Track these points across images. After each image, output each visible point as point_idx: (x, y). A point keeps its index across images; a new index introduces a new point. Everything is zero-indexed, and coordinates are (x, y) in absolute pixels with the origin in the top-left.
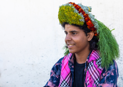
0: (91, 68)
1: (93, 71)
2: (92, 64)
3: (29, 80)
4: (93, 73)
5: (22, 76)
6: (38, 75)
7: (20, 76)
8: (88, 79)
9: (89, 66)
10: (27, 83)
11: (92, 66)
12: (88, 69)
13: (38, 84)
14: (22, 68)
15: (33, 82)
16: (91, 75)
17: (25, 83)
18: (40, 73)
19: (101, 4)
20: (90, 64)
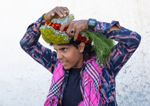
0: (89, 68)
1: (92, 71)
2: (90, 65)
3: (18, 95)
4: (92, 73)
5: (10, 91)
6: (27, 90)
7: (7, 92)
8: (86, 79)
9: (87, 67)
10: (16, 99)
11: (90, 66)
12: (86, 70)
13: (27, 100)
14: (10, 83)
15: (22, 98)
16: (90, 76)
17: (13, 99)
18: (29, 88)
19: (95, 13)
20: (87, 65)
